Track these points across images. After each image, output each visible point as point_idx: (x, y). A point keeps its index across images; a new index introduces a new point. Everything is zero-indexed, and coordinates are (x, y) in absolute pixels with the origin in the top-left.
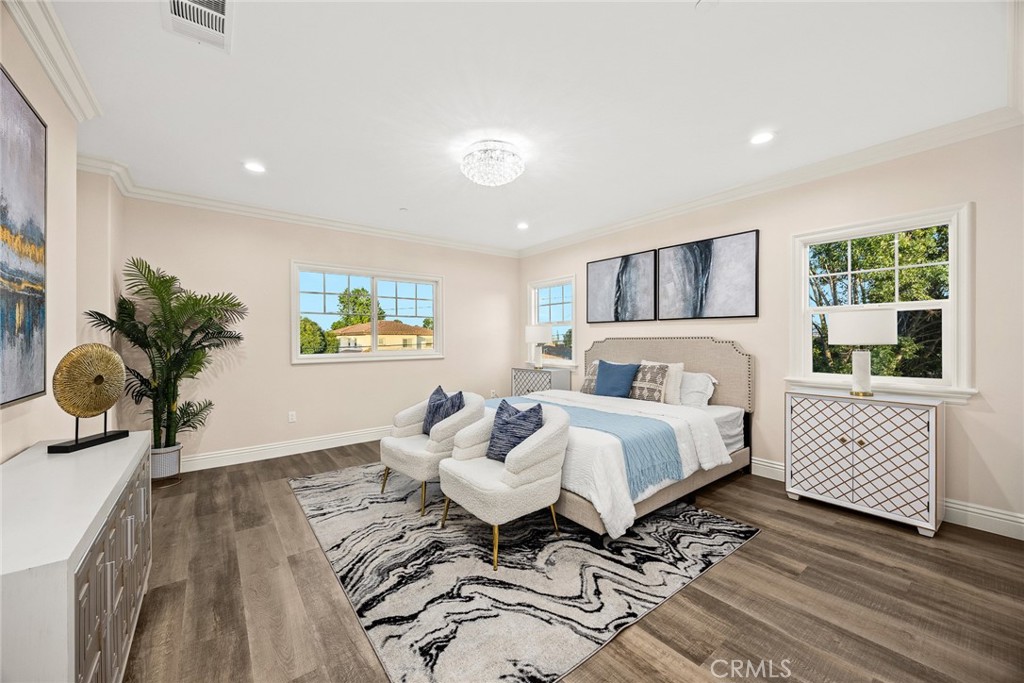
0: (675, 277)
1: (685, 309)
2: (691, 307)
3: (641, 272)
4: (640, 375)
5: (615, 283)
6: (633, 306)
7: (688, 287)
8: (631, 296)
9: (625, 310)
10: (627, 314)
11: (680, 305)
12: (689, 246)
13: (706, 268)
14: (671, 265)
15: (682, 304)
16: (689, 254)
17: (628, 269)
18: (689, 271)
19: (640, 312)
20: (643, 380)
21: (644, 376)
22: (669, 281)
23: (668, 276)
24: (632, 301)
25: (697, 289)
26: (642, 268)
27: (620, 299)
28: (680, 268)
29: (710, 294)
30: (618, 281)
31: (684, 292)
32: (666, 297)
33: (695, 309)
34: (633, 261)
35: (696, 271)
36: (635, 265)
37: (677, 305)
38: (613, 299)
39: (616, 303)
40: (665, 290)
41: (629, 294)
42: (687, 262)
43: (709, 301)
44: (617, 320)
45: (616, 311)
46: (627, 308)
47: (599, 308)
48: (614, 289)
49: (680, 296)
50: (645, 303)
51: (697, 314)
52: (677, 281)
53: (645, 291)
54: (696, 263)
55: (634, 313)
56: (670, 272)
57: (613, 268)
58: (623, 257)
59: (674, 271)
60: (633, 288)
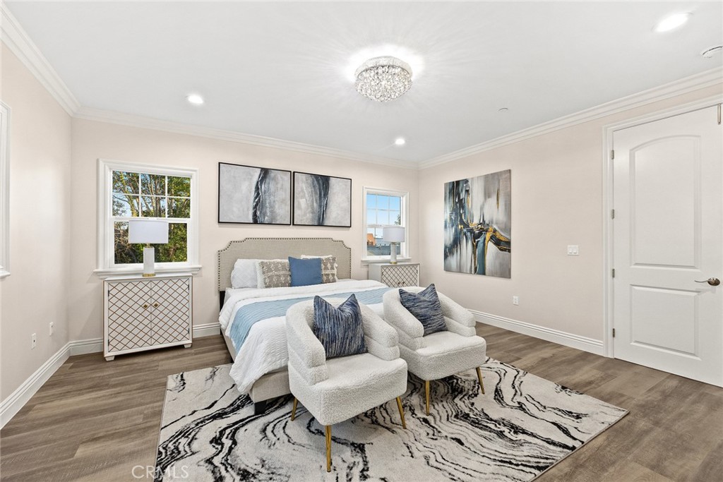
0: (307, 195)
1: (313, 219)
2: (317, 218)
3: (279, 186)
4: (323, 266)
5: (254, 189)
6: (272, 212)
7: (315, 204)
8: (270, 203)
9: (265, 215)
10: (266, 218)
11: (309, 216)
12: (316, 176)
13: (326, 194)
14: (303, 186)
15: (311, 215)
16: (316, 182)
17: (267, 180)
18: (316, 193)
19: (278, 218)
20: (326, 268)
21: (326, 265)
22: (302, 197)
23: (301, 194)
24: (271, 207)
25: (320, 206)
26: (281, 182)
27: (258, 204)
28: (310, 190)
29: (328, 211)
30: (257, 188)
31: (312, 207)
32: (300, 208)
33: (319, 219)
34: (272, 174)
35: (320, 194)
36: (274, 179)
37: (308, 215)
38: (252, 204)
39: (255, 207)
40: (299, 203)
41: (267, 201)
42: (314, 186)
43: (328, 215)
44: (255, 222)
45: (255, 214)
46: (266, 212)
47: (235, 209)
48: (253, 194)
49: (310, 209)
50: (282, 212)
51: (320, 223)
52: (308, 199)
53: (283, 201)
54: (320, 189)
55: (273, 217)
56: (302, 191)
57: (252, 176)
58: (262, 169)
59: (305, 191)
60: (272, 197)
